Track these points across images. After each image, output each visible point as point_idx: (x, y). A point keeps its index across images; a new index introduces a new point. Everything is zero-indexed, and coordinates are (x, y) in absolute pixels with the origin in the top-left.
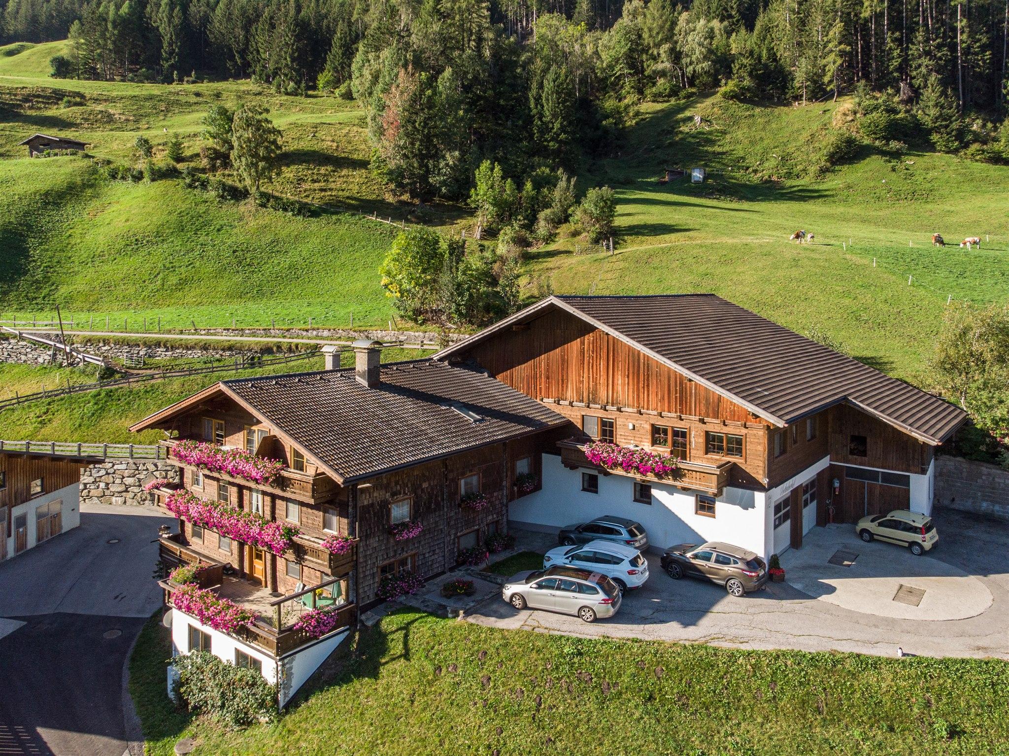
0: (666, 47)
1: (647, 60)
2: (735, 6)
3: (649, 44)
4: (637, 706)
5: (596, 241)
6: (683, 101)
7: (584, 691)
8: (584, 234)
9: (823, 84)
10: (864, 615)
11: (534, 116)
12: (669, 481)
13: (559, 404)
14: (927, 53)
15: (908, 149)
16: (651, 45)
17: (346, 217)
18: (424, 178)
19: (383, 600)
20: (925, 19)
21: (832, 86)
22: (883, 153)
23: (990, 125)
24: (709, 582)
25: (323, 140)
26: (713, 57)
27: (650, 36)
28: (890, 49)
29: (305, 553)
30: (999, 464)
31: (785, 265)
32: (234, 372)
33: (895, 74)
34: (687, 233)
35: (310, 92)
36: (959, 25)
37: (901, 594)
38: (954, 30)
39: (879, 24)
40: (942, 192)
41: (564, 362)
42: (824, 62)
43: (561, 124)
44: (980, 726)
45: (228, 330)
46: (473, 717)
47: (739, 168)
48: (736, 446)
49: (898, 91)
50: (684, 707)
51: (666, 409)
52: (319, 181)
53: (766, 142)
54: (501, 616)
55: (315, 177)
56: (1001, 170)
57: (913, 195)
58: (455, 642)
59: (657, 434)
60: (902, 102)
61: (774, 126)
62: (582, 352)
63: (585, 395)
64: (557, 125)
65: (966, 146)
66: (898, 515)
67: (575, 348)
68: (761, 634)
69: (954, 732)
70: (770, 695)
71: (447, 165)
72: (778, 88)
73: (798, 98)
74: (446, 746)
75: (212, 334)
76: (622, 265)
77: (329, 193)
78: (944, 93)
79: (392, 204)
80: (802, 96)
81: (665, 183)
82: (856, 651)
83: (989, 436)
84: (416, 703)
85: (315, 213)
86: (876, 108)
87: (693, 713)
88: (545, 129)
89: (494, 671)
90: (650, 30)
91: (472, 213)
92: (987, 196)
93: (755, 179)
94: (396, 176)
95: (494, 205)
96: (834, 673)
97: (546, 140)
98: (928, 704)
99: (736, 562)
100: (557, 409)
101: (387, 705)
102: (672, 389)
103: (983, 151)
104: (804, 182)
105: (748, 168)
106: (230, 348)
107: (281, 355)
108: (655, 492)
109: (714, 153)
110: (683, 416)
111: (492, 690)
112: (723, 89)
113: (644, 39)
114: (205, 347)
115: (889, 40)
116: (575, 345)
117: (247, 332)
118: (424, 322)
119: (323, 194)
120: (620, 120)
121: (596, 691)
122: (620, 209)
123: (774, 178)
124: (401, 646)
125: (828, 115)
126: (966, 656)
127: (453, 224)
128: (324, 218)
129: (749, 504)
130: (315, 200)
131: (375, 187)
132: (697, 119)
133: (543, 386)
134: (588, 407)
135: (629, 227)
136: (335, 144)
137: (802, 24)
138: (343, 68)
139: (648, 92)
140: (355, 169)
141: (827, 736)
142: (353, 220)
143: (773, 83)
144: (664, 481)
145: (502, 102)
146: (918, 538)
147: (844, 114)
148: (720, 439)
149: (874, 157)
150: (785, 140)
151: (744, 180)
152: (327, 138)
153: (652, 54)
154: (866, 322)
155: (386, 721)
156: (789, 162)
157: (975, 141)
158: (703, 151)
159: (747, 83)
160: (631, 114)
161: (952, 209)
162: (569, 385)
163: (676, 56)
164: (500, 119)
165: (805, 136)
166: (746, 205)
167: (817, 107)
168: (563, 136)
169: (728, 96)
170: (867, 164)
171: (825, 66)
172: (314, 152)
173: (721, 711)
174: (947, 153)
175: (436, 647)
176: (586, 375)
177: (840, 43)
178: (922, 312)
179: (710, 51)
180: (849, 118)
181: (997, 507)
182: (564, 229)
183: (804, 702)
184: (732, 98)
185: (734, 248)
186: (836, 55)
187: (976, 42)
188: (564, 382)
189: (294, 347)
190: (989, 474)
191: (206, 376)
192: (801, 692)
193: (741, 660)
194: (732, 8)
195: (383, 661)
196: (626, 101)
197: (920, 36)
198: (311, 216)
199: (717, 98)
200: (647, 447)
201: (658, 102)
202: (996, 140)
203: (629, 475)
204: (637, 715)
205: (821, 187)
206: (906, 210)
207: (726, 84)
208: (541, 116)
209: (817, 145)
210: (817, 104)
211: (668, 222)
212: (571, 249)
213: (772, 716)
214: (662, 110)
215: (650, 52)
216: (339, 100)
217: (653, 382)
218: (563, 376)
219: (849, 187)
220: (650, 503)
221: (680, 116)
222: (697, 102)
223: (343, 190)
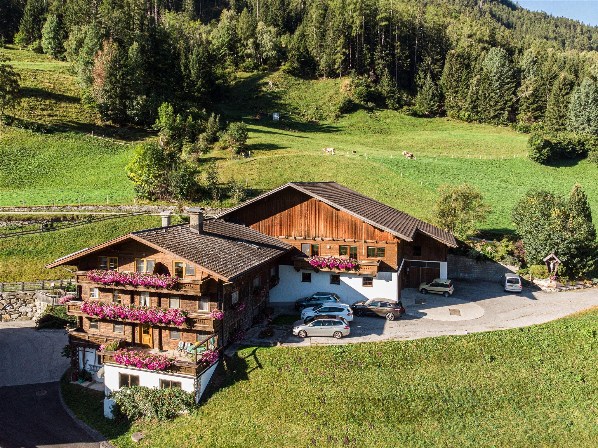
0: (251, 40)
1: (240, 47)
2: (280, 20)
3: (241, 37)
4: (375, 370)
5: (238, 153)
6: (261, 73)
7: (351, 367)
8: (230, 149)
9: (335, 69)
10: (444, 322)
11: (184, 76)
12: (353, 271)
13: (288, 238)
14: (382, 58)
15: (376, 107)
16: (243, 38)
17: (72, 134)
18: (123, 111)
19: (232, 343)
20: (381, 40)
21: (338, 71)
22: (365, 108)
23: (410, 97)
24: (377, 316)
25: (42, 82)
26: (277, 48)
27: (242, 33)
28: (365, 53)
29: (195, 322)
30: (467, 256)
31: (343, 167)
32: (38, 234)
33: (368, 67)
34: (286, 149)
35: (8, 45)
36: (396, 45)
37: (453, 312)
38: (394, 47)
39: (360, 40)
40: (393, 130)
41: (291, 217)
42: (335, 57)
43: (202, 82)
44: (500, 355)
45: (19, 208)
46: (306, 387)
47: (295, 113)
48: (382, 252)
49: (369, 76)
50: (394, 367)
51: (347, 237)
52: (47, 110)
53: (308, 99)
54: (297, 342)
55: (43, 107)
56: (417, 120)
57: (381, 131)
58: (283, 356)
59: (342, 250)
60: (371, 82)
61: (311, 90)
62: (301, 211)
63: (303, 233)
64: (199, 83)
65: (401, 107)
66: (436, 281)
67: (297, 209)
68: (411, 333)
69: (493, 359)
70: (425, 356)
71: (138, 104)
72: (311, 69)
73: (321, 75)
74: (298, 402)
75: (6, 211)
76: (258, 166)
77: (56, 118)
78: (391, 79)
79: (100, 127)
80: (324, 75)
81: (257, 120)
82: (451, 334)
83: (464, 244)
84: (275, 387)
85: (50, 131)
86: (361, 84)
87: (399, 369)
88: (192, 84)
89: (308, 365)
90: (242, 29)
91: (155, 134)
92: (414, 133)
93: (304, 120)
94: (103, 110)
95: (170, 129)
96: (446, 344)
97: (193, 91)
98: (482, 350)
99: (390, 305)
100: (287, 242)
101: (260, 390)
102: (350, 227)
103: (409, 110)
104: (329, 122)
105: (299, 113)
106: (29, 219)
107: (66, 223)
108: (341, 278)
109: (281, 104)
110: (356, 240)
111: (311, 374)
112: (283, 68)
113: (238, 35)
114: (9, 219)
115: (365, 49)
116: (297, 208)
117: (34, 208)
118: (156, 200)
119: (51, 118)
120: (226, 81)
121: (357, 366)
122: (250, 134)
123: (314, 120)
124: (255, 363)
125: (337, 85)
126: (487, 330)
127: (144, 140)
128: (56, 135)
129: (389, 279)
130: (47, 122)
131: (87, 115)
132: (271, 83)
133: (278, 229)
134: (305, 239)
135: (253, 145)
136: (52, 85)
137: (323, 35)
138: (33, 31)
139: (241, 65)
140: (70, 103)
141: (450, 368)
142: (77, 136)
143: (309, 66)
144: (350, 272)
145: (160, 66)
146: (447, 289)
147: (346, 86)
148: (374, 250)
149: (361, 110)
150: (318, 98)
151: (298, 120)
152: (46, 81)
153: (243, 44)
154: (390, 195)
155: (262, 397)
156: (320, 111)
157: (405, 105)
158: (275, 103)
159: (296, 65)
160: (232, 78)
161: (400, 139)
162: (294, 229)
163: (257, 46)
164: (159, 76)
165: (327, 97)
166: (303, 134)
167: (331, 82)
168: (203, 89)
169: (286, 72)
170: (358, 114)
171: (335, 60)
172: (38, 89)
173: (409, 366)
174: (393, 110)
175: (274, 359)
176: (303, 223)
177: (343, 48)
178: (412, 189)
179: (276, 45)
180: (348, 89)
181: (466, 275)
182: (217, 145)
183: (439, 357)
184: (288, 73)
185: (314, 158)
186: (341, 54)
187: (403, 54)
188: (290, 227)
189: (75, 217)
190: (463, 261)
191: (19, 238)
192: (436, 353)
193: (410, 344)
194: (279, 20)
195: (248, 371)
196: (228, 70)
197: (379, 48)
198: (47, 133)
199: (280, 72)
200: (337, 256)
201: (247, 72)
202: (414, 105)
203: (332, 271)
204: (377, 374)
205: (338, 125)
206: (379, 138)
207: (284, 65)
208: (189, 77)
209: (333, 102)
210: (331, 79)
211: (273, 143)
212: (224, 157)
213: (428, 365)
214: (249, 77)
215: (242, 42)
216: (32, 53)
217: (340, 224)
218: (290, 224)
219: (351, 126)
220: (339, 284)
221: (261, 81)
222: (269, 74)
223: (65, 116)
